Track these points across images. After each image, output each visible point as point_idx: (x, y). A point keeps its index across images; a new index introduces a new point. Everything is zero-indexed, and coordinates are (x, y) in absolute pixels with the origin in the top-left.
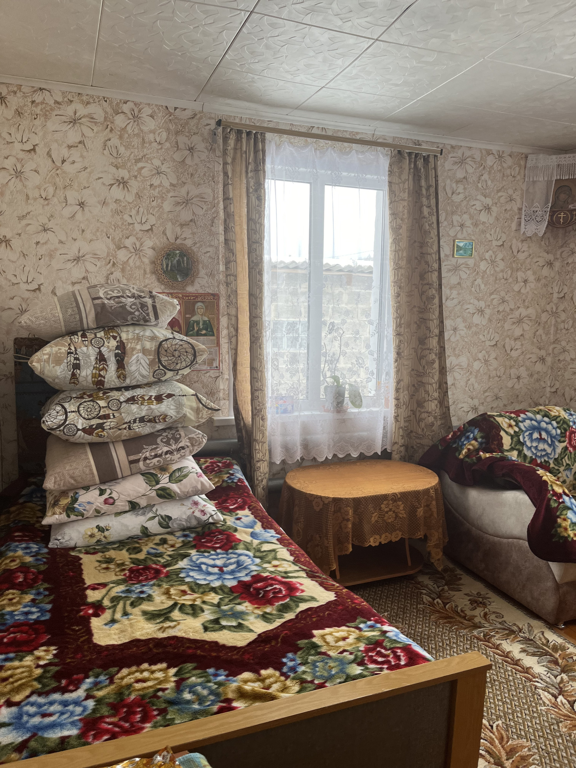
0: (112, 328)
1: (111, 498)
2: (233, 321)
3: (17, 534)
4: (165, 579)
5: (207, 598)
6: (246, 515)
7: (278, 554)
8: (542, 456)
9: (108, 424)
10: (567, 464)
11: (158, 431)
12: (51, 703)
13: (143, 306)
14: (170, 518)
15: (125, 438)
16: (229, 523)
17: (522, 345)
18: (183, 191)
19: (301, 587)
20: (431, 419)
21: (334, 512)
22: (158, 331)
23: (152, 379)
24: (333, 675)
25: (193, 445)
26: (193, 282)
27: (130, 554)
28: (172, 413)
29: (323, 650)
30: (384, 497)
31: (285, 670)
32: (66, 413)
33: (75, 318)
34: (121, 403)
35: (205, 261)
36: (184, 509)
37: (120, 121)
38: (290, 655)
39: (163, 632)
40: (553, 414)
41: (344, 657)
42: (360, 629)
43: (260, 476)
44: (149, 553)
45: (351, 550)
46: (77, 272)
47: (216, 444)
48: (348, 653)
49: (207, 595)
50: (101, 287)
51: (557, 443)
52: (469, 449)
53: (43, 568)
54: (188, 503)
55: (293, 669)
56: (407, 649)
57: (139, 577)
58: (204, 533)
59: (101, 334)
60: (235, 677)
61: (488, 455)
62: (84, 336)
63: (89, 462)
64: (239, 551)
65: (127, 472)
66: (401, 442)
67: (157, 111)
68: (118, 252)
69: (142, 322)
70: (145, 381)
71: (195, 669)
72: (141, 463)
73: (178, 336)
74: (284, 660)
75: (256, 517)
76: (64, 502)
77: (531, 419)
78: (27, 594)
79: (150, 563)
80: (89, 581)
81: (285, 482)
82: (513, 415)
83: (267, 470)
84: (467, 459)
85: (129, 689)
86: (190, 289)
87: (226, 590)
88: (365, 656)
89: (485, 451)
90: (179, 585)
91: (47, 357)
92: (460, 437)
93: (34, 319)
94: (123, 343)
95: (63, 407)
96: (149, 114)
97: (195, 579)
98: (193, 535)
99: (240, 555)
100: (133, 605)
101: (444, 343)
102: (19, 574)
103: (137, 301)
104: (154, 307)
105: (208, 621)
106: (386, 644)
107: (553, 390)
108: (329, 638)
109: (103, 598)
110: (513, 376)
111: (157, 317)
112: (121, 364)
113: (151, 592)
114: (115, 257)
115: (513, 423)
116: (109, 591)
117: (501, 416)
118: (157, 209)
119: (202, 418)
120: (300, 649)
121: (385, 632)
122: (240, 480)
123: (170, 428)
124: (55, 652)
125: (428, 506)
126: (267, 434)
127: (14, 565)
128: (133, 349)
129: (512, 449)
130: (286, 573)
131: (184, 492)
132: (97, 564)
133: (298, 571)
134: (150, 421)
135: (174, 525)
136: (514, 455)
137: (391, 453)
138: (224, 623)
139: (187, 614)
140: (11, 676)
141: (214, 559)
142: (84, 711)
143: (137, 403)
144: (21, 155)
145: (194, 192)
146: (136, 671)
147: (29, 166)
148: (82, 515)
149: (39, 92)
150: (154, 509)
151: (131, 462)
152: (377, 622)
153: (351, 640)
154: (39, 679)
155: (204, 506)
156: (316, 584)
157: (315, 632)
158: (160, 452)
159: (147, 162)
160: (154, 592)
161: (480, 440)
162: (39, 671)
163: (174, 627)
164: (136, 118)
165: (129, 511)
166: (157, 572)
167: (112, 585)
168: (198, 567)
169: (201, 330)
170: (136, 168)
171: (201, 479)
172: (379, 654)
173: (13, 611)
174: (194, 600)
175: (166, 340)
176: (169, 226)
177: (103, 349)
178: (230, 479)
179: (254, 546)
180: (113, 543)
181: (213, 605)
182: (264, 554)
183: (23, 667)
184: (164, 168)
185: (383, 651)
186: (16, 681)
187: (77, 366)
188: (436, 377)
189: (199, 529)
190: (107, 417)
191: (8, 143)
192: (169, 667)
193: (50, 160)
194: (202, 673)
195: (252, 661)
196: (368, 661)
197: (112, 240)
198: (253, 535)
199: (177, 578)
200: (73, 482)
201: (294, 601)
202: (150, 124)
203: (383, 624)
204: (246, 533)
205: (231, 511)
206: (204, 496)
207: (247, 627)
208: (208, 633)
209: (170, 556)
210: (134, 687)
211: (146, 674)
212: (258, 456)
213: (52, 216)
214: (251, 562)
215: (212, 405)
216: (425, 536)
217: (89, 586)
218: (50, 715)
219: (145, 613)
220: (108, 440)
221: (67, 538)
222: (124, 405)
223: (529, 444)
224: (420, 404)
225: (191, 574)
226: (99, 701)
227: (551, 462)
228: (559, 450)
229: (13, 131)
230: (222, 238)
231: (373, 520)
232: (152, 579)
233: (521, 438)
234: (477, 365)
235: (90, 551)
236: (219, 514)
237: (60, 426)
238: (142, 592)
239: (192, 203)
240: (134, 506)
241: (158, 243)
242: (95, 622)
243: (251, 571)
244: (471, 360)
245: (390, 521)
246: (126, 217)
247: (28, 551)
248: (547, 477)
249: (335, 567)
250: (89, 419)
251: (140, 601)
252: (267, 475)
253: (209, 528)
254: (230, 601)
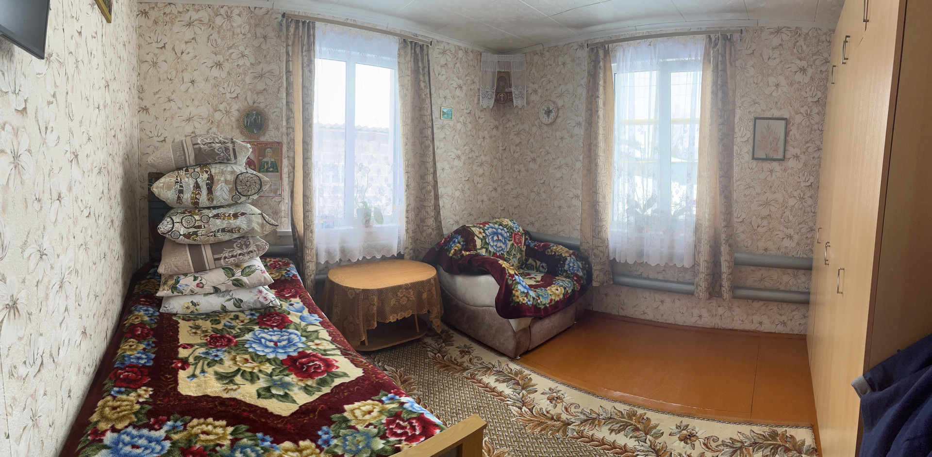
0: (206, 165)
1: (201, 283)
2: (291, 161)
3: (142, 299)
4: (234, 348)
5: (263, 368)
6: (297, 302)
7: (320, 334)
8: (500, 251)
9: (201, 232)
10: (514, 254)
11: (235, 239)
12: (140, 437)
13: (227, 149)
14: (241, 301)
15: (212, 242)
16: (284, 307)
17: (484, 180)
18: (259, 68)
19: (336, 364)
20: (430, 230)
21: (364, 299)
22: (236, 168)
23: (231, 202)
24: (360, 450)
25: (258, 250)
26: (264, 134)
27: (212, 324)
28: (244, 226)
29: (352, 424)
30: (400, 287)
31: (320, 442)
32: (173, 223)
33: (181, 158)
34: (210, 218)
35: (273, 118)
36: (252, 295)
37: (219, 21)
38: (325, 428)
39: (227, 393)
40: (504, 223)
41: (370, 430)
42: (382, 402)
43: (309, 272)
44: (225, 325)
45: (376, 326)
46: (188, 129)
47: (277, 249)
48: (372, 427)
49: (263, 365)
50: (199, 137)
51: (508, 242)
52: (455, 250)
53: (154, 326)
54: (255, 291)
55: (327, 442)
56: (421, 418)
57: (216, 343)
58: (266, 313)
59: (198, 170)
60: (278, 444)
61: (468, 253)
62: (187, 170)
63: (187, 257)
64: (290, 331)
65: (212, 266)
66: (410, 247)
67: (243, 11)
68: (215, 114)
69: (225, 161)
70: (227, 203)
71: (247, 431)
72: (222, 261)
73: (250, 171)
74: (320, 433)
75: (304, 304)
76: (171, 282)
77: (492, 228)
78: (141, 343)
79: (225, 333)
80: (182, 341)
81: (328, 277)
82: (481, 226)
83: (314, 268)
84: (454, 257)
85: (196, 438)
86: (262, 139)
87: (278, 362)
88: (386, 429)
89: (466, 250)
90: (243, 354)
91: (162, 185)
92: (449, 242)
93: (155, 159)
94: (213, 176)
95: (172, 219)
96: (237, 13)
97: (255, 350)
98: (258, 315)
99: (291, 333)
100: (209, 365)
101: (437, 179)
102: (139, 328)
103: (223, 146)
104: (234, 150)
105: (261, 388)
106: (404, 415)
107: (502, 208)
108: (358, 413)
109: (189, 356)
110: (479, 200)
111: (235, 157)
112: (210, 191)
113: (222, 357)
114: (213, 117)
115: (482, 231)
116: (194, 351)
117: (474, 226)
118: (241, 82)
119: (265, 231)
120: (334, 422)
121: (403, 404)
122: (294, 275)
123: (243, 237)
124: (151, 393)
125: (429, 291)
126: (315, 242)
127: (137, 321)
128: (219, 180)
129: (482, 248)
130: (325, 351)
131: (252, 283)
132: (190, 329)
133: (334, 349)
134: (229, 231)
135: (244, 306)
136: (483, 252)
137: (404, 255)
138: (274, 391)
139: (247, 380)
140: (119, 407)
141: (271, 335)
142: (162, 450)
143: (221, 219)
144: (157, 51)
145: (267, 68)
146: (203, 423)
147: (162, 58)
148: (182, 293)
149: (168, 6)
150: (231, 294)
151: (215, 260)
152: (396, 394)
153: (374, 414)
154: (136, 414)
155: (266, 294)
156: (348, 361)
157: (346, 407)
158: (235, 254)
159: (235, 49)
160: (225, 357)
161: (462, 243)
162: (137, 407)
163: (236, 390)
164: (229, 17)
165: (213, 293)
166: (230, 341)
167: (197, 347)
168: (259, 340)
169: (269, 168)
170: (228, 54)
171: (264, 275)
172: (399, 426)
173: (131, 355)
174: (253, 368)
175: (241, 174)
176: (249, 94)
177: (199, 180)
178: (287, 274)
179: (302, 327)
180: (202, 314)
181: (267, 374)
182: (309, 334)
183: (128, 401)
184: (246, 52)
185: (401, 423)
186: (122, 411)
187: (181, 192)
188: (433, 202)
189: (263, 310)
190: (199, 227)
191: (149, 43)
192: (227, 425)
193: (174, 53)
194: (251, 436)
195: (293, 431)
196: (389, 434)
197: (212, 105)
198: (302, 318)
199: (243, 347)
200: (176, 270)
201: (330, 377)
202: (238, 21)
203: (400, 395)
204: (296, 316)
205: (287, 298)
206: (267, 287)
207: (292, 397)
208: (260, 399)
209: (239, 329)
210: (200, 437)
211: (210, 428)
212: (308, 258)
213: (174, 91)
214: (298, 340)
215: (273, 222)
216: (429, 311)
217: (181, 345)
218: (138, 447)
219: (216, 373)
220: (201, 243)
221: (171, 307)
222: (211, 219)
223: (492, 244)
224: (423, 220)
225: (254, 345)
226: (174, 444)
227: (505, 254)
228: (509, 246)
229: (152, 35)
230: (285, 102)
231: (392, 303)
232: (225, 346)
233: (487, 240)
234: (457, 193)
235: (186, 318)
236: (278, 301)
237: (169, 232)
238: (216, 356)
239: (265, 77)
240: (216, 290)
241: (241, 105)
242: (182, 375)
243: (298, 348)
244: (454, 190)
245: (404, 303)
246: (221, 89)
247: (147, 313)
248: (505, 264)
249: (364, 338)
250: (188, 228)
251: (214, 363)
252: (314, 272)
253: (269, 310)
254: (280, 372)
